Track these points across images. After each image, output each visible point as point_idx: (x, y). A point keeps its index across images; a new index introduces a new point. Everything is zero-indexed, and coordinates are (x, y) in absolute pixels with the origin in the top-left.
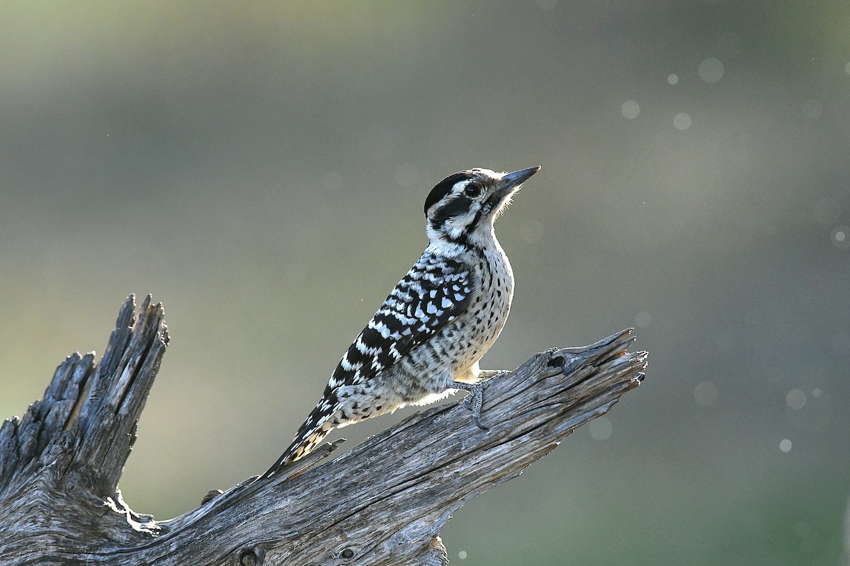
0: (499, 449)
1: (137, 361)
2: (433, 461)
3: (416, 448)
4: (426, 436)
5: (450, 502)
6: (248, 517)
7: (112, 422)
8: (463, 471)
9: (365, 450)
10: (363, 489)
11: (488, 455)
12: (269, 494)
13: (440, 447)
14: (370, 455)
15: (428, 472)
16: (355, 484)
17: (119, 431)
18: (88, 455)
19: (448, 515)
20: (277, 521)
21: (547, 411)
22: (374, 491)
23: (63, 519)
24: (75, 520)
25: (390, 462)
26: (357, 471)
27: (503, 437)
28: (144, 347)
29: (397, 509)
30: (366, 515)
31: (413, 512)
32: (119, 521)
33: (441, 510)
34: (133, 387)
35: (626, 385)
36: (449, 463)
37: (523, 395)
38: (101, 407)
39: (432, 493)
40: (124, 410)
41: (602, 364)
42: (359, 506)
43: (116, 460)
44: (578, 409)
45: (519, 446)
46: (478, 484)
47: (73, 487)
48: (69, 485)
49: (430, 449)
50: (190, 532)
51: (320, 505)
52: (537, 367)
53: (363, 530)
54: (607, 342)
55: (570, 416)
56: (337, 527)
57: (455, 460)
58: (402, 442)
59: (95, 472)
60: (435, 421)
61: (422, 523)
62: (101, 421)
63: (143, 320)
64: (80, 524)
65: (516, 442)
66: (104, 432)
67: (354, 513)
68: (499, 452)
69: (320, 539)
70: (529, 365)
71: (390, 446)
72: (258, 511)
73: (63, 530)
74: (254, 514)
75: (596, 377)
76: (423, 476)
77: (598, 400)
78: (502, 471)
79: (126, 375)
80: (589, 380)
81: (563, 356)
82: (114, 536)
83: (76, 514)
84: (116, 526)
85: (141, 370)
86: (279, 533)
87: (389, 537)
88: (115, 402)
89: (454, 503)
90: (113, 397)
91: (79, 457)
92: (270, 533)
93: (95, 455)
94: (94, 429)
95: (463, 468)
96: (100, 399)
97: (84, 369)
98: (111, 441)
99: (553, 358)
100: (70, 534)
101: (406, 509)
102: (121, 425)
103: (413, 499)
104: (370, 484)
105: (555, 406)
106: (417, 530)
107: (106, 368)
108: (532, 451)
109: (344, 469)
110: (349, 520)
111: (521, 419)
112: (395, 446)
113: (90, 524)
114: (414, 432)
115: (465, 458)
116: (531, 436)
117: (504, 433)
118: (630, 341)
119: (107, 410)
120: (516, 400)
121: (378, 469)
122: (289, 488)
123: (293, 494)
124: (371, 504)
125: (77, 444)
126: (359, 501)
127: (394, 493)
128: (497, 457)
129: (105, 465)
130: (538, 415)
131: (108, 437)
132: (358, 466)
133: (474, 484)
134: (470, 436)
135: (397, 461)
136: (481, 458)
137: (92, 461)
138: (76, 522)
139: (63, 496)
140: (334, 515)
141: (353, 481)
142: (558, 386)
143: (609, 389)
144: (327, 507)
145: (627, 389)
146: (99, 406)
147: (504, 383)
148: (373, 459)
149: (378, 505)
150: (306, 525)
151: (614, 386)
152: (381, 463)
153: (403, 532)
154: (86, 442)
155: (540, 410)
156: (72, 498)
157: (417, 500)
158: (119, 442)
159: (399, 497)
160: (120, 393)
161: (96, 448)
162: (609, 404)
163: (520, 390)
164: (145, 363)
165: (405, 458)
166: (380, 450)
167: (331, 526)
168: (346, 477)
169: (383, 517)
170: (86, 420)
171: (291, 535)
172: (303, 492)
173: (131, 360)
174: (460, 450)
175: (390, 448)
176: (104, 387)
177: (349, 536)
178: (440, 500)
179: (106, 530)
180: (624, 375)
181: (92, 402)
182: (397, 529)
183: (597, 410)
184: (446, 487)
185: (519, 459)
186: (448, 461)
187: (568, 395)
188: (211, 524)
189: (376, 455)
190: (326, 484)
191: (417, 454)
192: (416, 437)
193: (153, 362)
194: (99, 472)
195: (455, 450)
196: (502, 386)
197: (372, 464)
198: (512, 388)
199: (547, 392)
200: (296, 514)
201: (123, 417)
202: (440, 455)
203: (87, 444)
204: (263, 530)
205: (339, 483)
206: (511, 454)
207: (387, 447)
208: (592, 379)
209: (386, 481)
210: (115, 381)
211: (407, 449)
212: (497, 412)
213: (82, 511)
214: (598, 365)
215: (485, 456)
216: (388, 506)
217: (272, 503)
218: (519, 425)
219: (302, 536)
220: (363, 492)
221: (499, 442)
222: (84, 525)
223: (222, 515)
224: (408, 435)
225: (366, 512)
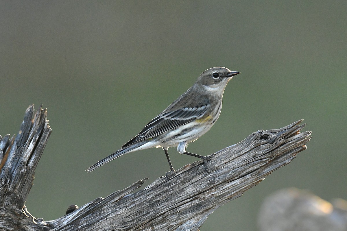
0: (234, 182)
1: (37, 139)
2: (200, 189)
3: (190, 182)
4: (195, 176)
5: (207, 210)
6: (102, 219)
7: (26, 170)
8: (216, 194)
9: (162, 184)
10: (163, 203)
11: (229, 185)
12: (111, 207)
13: (203, 181)
14: (165, 186)
15: (197, 195)
16: (159, 201)
17: (29, 175)
18: (14, 188)
19: (206, 217)
20: (118, 220)
21: (261, 162)
22: (169, 205)
23: (4, 221)
24: (10, 221)
25: (177, 189)
26: (159, 194)
27: (237, 176)
28: (41, 131)
29: (181, 213)
30: (165, 217)
31: (189, 215)
32: (29, 222)
33: (203, 214)
34: (35, 152)
35: (301, 149)
36: (209, 190)
37: (247, 154)
38: (19, 162)
39: (199, 205)
40: (31, 164)
41: (288, 138)
42: (162, 213)
43: (27, 190)
44: (275, 161)
45: (245, 181)
46: (222, 200)
47: (8, 204)
48: (6, 203)
49: (198, 183)
50: (70, 227)
51: (141, 212)
52: (254, 140)
53: (163, 225)
54: (291, 127)
55: (271, 165)
56: (150, 223)
57: (211, 188)
58: (182, 179)
59: (17, 196)
60: (199, 168)
61: (193, 221)
62: (20, 170)
63: (38, 117)
64: (12, 223)
65: (243, 179)
66: (22, 176)
67: (159, 216)
68: (235, 184)
69: (141, 230)
70: (250, 139)
71: (176, 181)
72: (107, 216)
73: (5, 227)
74: (104, 217)
75: (286, 145)
76: (195, 197)
77: (286, 156)
78: (235, 194)
79: (31, 146)
80: (283, 146)
81: (268, 134)
82: (28, 229)
83: (10, 218)
84: (29, 224)
85: (39, 143)
86: (119, 227)
87: (176, 228)
88: (26, 160)
89: (210, 210)
90: (25, 157)
91: (10, 189)
92: (115, 227)
93: (17, 188)
94: (17, 174)
95: (216, 192)
96: (18, 159)
97: (5, 143)
98: (25, 180)
99: (262, 135)
100: (8, 228)
101: (185, 214)
102: (30, 171)
103: (190, 209)
104: (167, 201)
105: (265, 160)
106: (191, 224)
107: (20, 142)
108: (250, 183)
109: (151, 194)
110: (156, 220)
111: (247, 167)
112: (179, 181)
113: (17, 223)
114: (188, 174)
115: (217, 187)
116: (251, 175)
117: (237, 174)
118: (303, 126)
119: (23, 164)
120: (244, 157)
121: (170, 193)
122: (122, 204)
123: (125, 207)
124: (168, 211)
125: (8, 182)
126: (162, 210)
127: (180, 205)
128: (233, 186)
129: (22, 193)
130: (256, 165)
131: (24, 178)
132: (159, 192)
133: (220, 200)
134: (220, 176)
135: (180, 189)
136: (225, 187)
137: (16, 191)
138: (10, 222)
139: (4, 209)
140: (149, 217)
141: (157, 199)
142: (267, 149)
143: (291, 151)
144: (145, 213)
145: (300, 151)
146: (18, 162)
147: (236, 148)
148: (167, 188)
149: (172, 212)
150: (133, 223)
151: (295, 149)
152: (172, 190)
153: (184, 226)
154: (13, 181)
155: (257, 162)
156: (8, 210)
157: (191, 209)
158: (29, 181)
159: (182, 208)
160: (29, 155)
161: (18, 184)
162: (291, 158)
163: (245, 152)
164: (41, 139)
165: (185, 187)
166: (171, 183)
167: (147, 223)
168: (153, 198)
169: (174, 218)
170: (11, 170)
171: (126, 228)
172: (130, 205)
173: (34, 138)
174: (214, 183)
175: (175, 182)
176: (20, 152)
177: (156, 228)
178: (203, 209)
179: (24, 226)
180: (300, 144)
181: (13, 160)
182: (181, 224)
183: (285, 162)
184: (207, 202)
185: (244, 187)
186: (208, 188)
187: (272, 154)
188: (81, 223)
189: (169, 186)
190: (142, 201)
191: (191, 185)
192: (190, 177)
193: (46, 139)
194: (19, 196)
195: (212, 183)
196: (234, 150)
197: (166, 191)
198: (240, 151)
199: (261, 152)
200: (128, 217)
201: (31, 168)
202: (203, 186)
203: (13, 182)
204: (111, 225)
205: (149, 201)
206: (240, 185)
207: (174, 182)
208: (284, 146)
209: (175, 199)
210: (25, 149)
211: (185, 183)
212: (233, 163)
213: (13, 217)
214: (287, 138)
215: (227, 186)
216: (177, 212)
217: (113, 212)
218: (245, 170)
219: (132, 228)
220: (163, 205)
221: (234, 179)
222: (14, 224)
223: (87, 218)
224: (185, 176)
225: (165, 215)
